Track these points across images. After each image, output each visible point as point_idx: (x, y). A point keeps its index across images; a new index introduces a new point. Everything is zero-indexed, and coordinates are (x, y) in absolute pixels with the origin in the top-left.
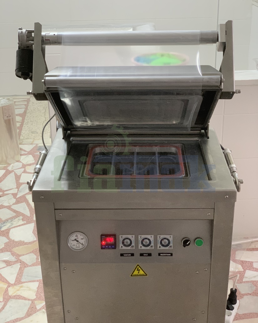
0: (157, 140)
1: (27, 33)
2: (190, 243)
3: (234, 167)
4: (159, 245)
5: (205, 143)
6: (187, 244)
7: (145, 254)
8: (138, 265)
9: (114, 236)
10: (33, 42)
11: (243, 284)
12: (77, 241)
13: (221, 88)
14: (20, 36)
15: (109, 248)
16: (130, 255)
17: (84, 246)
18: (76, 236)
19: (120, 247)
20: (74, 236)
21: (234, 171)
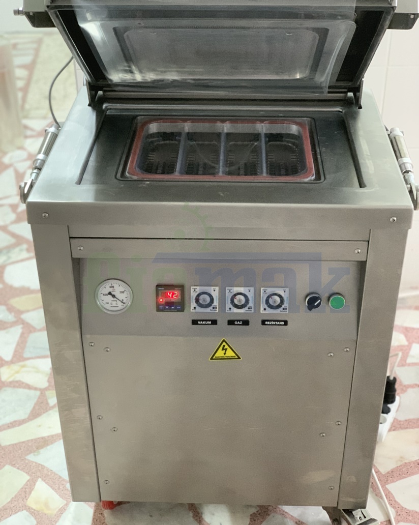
0: (263, 111)
2: (320, 304)
3: (407, 163)
4: (263, 305)
5: (354, 116)
6: (316, 304)
7: (237, 321)
8: (224, 341)
9: (181, 287)
11: (406, 368)
12: (114, 296)
15: (170, 310)
16: (210, 323)
17: (125, 305)
18: (110, 287)
19: (192, 308)
20: (108, 287)
21: (408, 170)
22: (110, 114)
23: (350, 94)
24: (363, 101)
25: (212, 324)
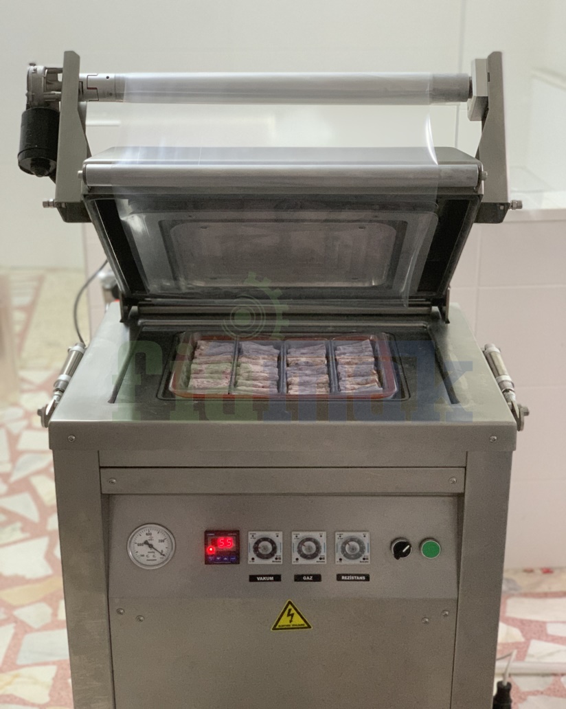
0: (331, 326)
1: (48, 72)
2: (408, 551)
3: (506, 381)
4: (339, 555)
5: (441, 332)
6: (404, 551)
7: (306, 576)
8: (290, 603)
10: (60, 93)
12: (151, 546)
13: (479, 193)
14: (32, 80)
15: (222, 562)
16: (272, 578)
17: (165, 558)
19: (250, 559)
20: (144, 534)
21: (508, 388)
22: (146, 330)
23: (435, 309)
24: (451, 315)
25: (275, 580)
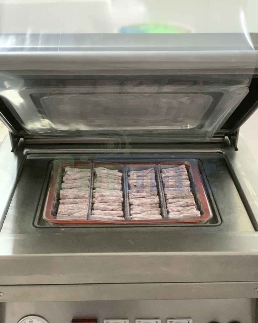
9: (95, 321)
18: (30, 322)
22: (29, 158)
23: (226, 137)
